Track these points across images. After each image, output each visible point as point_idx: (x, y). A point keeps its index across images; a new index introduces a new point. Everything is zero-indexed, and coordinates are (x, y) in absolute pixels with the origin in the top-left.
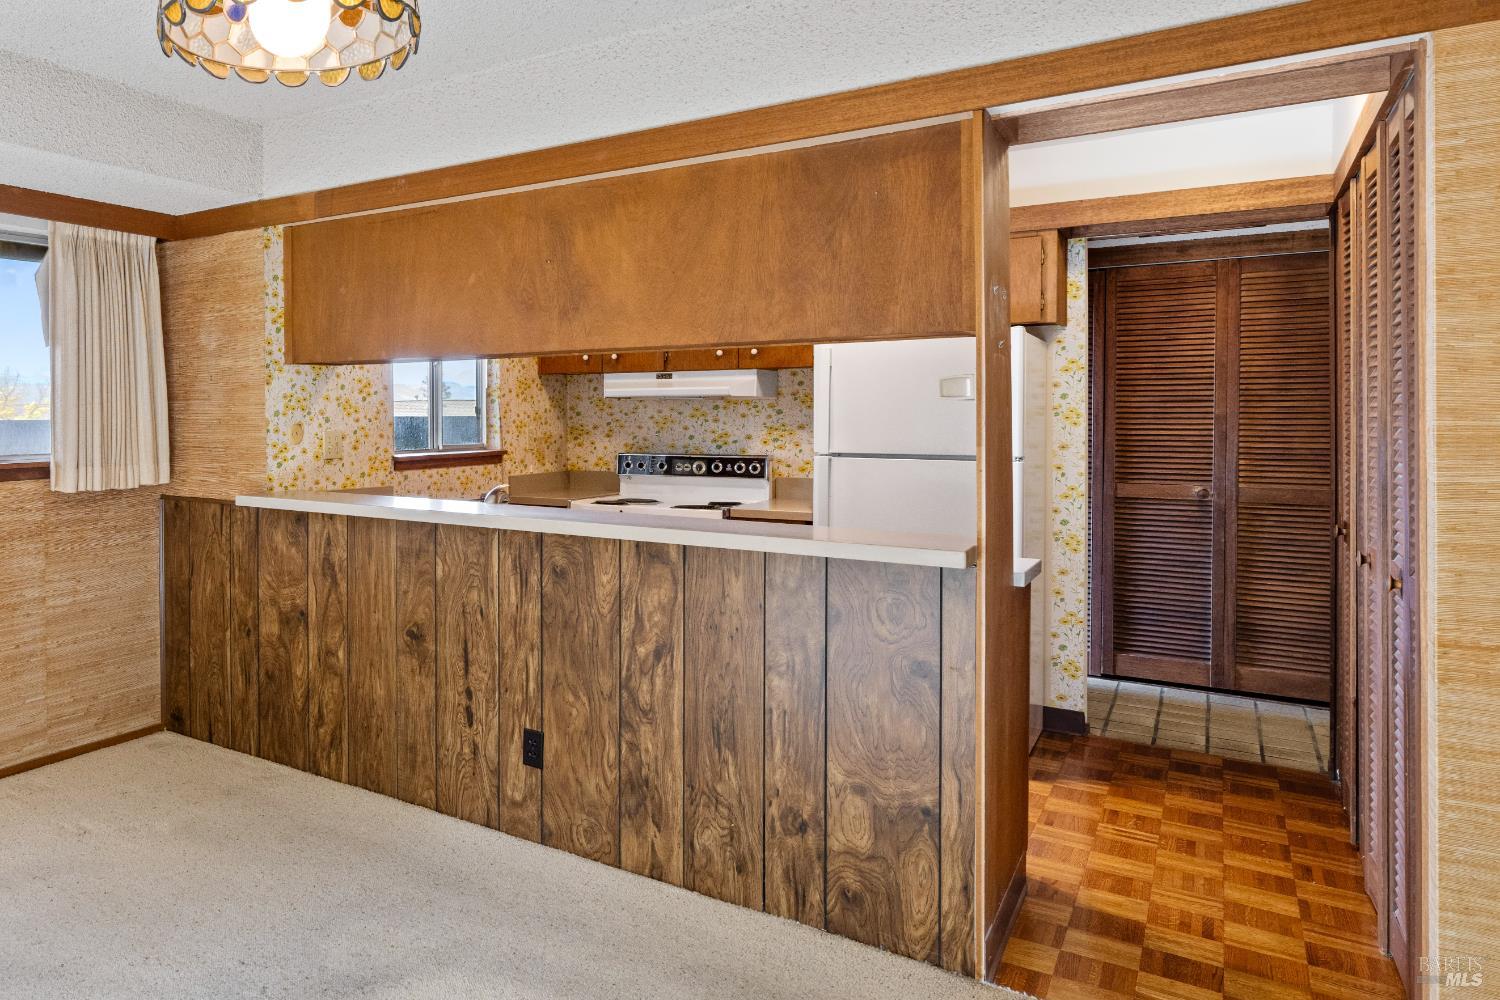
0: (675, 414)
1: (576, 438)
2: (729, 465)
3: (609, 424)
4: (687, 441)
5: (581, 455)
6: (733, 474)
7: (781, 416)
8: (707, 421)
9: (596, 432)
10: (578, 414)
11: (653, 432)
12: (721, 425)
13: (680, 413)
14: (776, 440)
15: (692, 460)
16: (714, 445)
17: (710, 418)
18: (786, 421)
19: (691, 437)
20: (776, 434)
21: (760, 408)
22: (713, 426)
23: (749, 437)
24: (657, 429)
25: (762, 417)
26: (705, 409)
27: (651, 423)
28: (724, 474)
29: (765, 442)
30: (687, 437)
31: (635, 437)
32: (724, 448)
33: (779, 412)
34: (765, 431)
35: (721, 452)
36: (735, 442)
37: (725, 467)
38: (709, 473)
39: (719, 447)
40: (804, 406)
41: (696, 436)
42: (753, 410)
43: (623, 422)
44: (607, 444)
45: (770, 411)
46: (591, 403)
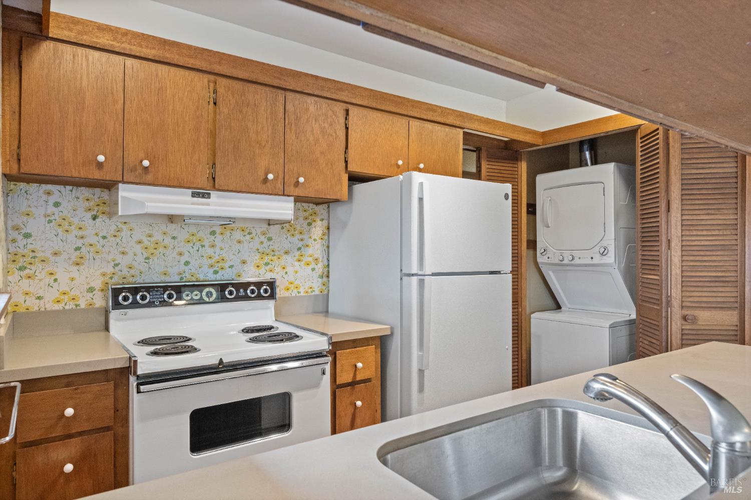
0: (168, 241)
1: (22, 269)
2: (242, 290)
3: (77, 249)
4: (183, 267)
5: (31, 289)
6: (246, 298)
7: (271, 243)
8: (203, 246)
9: (57, 258)
10: (27, 236)
11: (140, 259)
12: (217, 249)
13: (174, 238)
14: (267, 264)
15: (200, 287)
16: (212, 270)
17: (206, 243)
18: (276, 247)
19: (187, 263)
20: (267, 259)
21: (254, 235)
22: (210, 251)
23: (244, 262)
24: (145, 255)
25: (256, 244)
26: (201, 234)
27: (138, 249)
28: (238, 298)
29: (258, 266)
30: (182, 262)
31: (116, 265)
32: (220, 274)
33: (270, 239)
34: (258, 256)
35: (218, 277)
36: (231, 267)
37: (238, 291)
38: (222, 299)
39: (216, 272)
40: (288, 235)
41: (192, 262)
42: (248, 237)
43: (99, 247)
44: (75, 274)
45: (263, 238)
46: (50, 222)
